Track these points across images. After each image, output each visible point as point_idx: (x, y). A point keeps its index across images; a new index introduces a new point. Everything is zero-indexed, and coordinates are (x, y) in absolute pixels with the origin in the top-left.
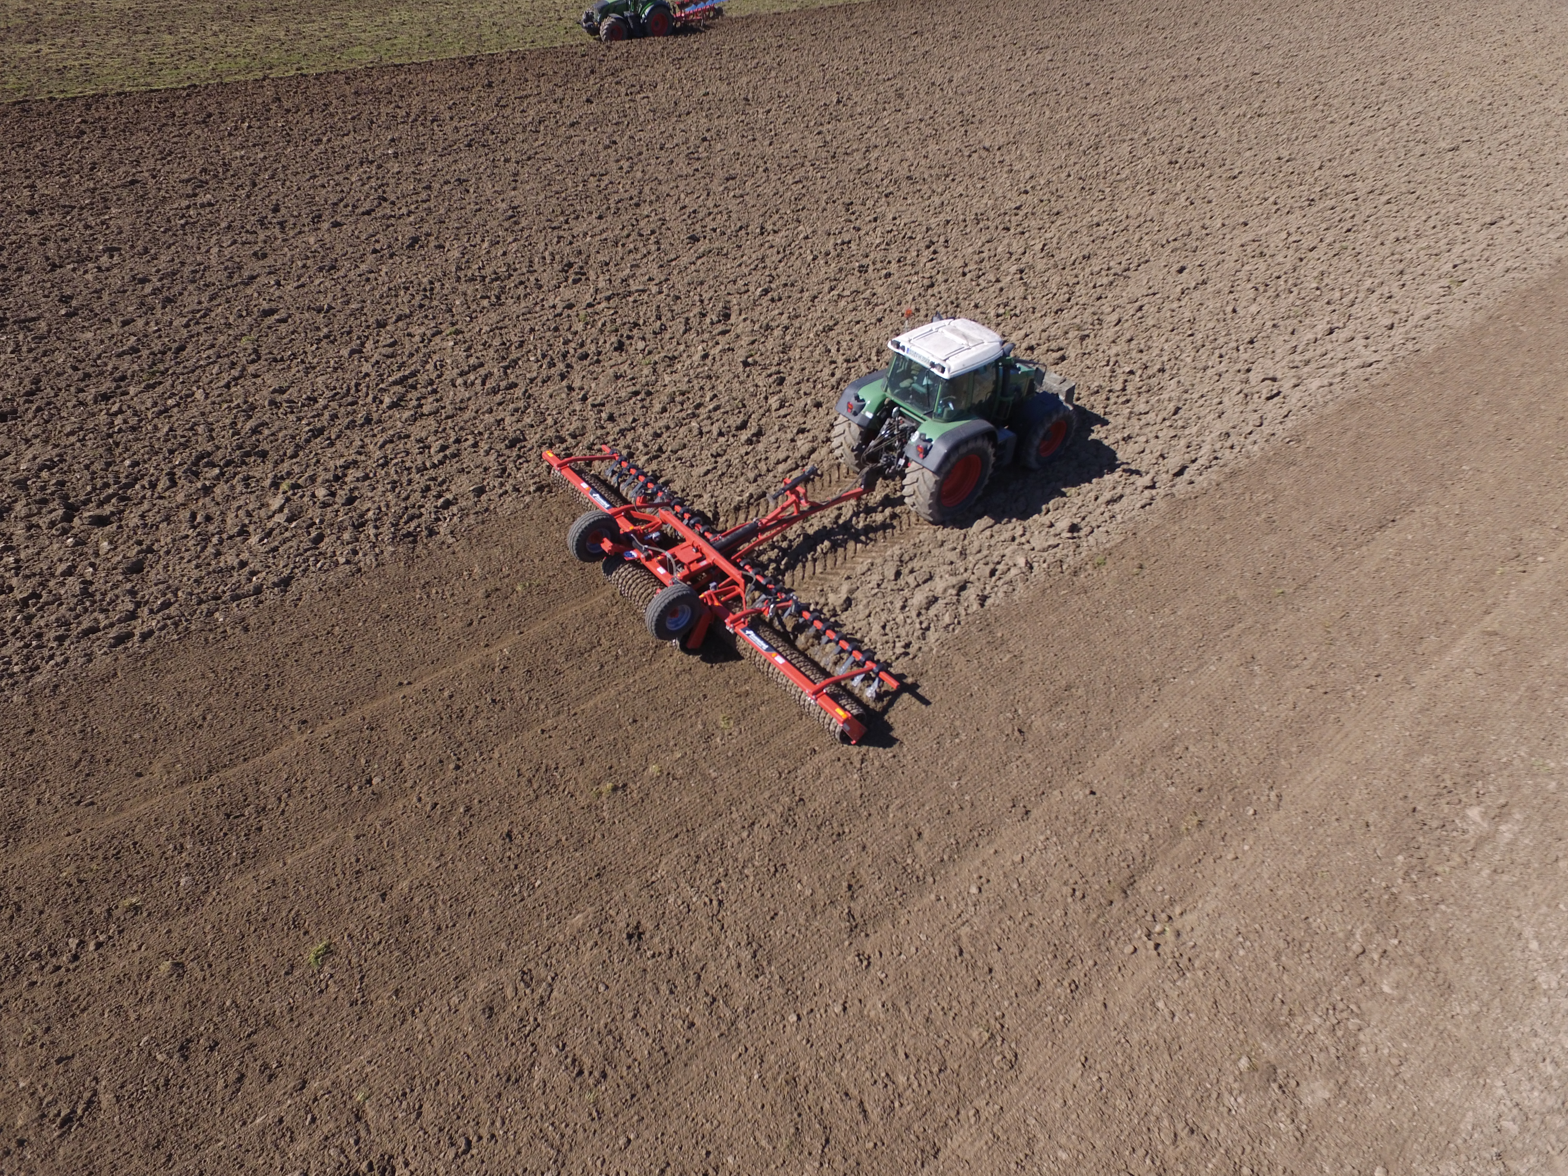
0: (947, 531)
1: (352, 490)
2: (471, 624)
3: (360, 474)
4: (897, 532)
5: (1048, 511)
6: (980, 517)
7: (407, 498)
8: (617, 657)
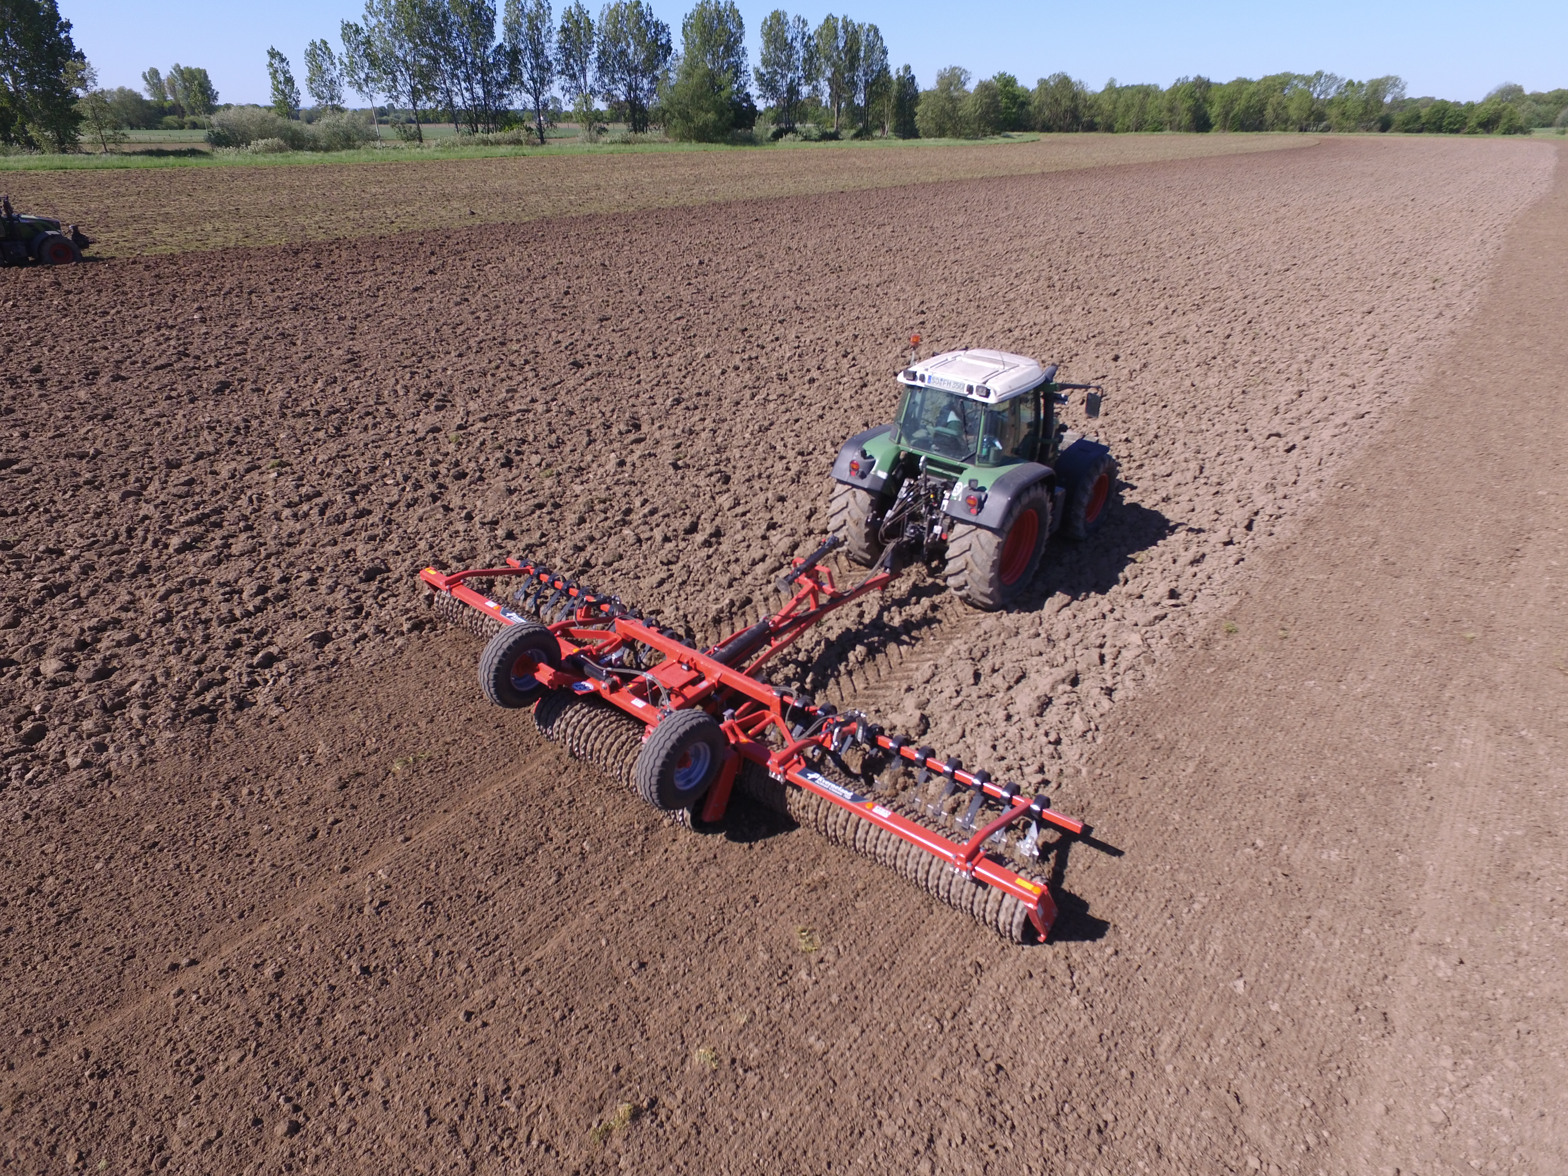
0: (1014, 616)
1: (106, 660)
2: (314, 836)
3: (123, 635)
4: (946, 626)
5: (1126, 582)
6: (1051, 594)
7: (202, 660)
8: (583, 856)
